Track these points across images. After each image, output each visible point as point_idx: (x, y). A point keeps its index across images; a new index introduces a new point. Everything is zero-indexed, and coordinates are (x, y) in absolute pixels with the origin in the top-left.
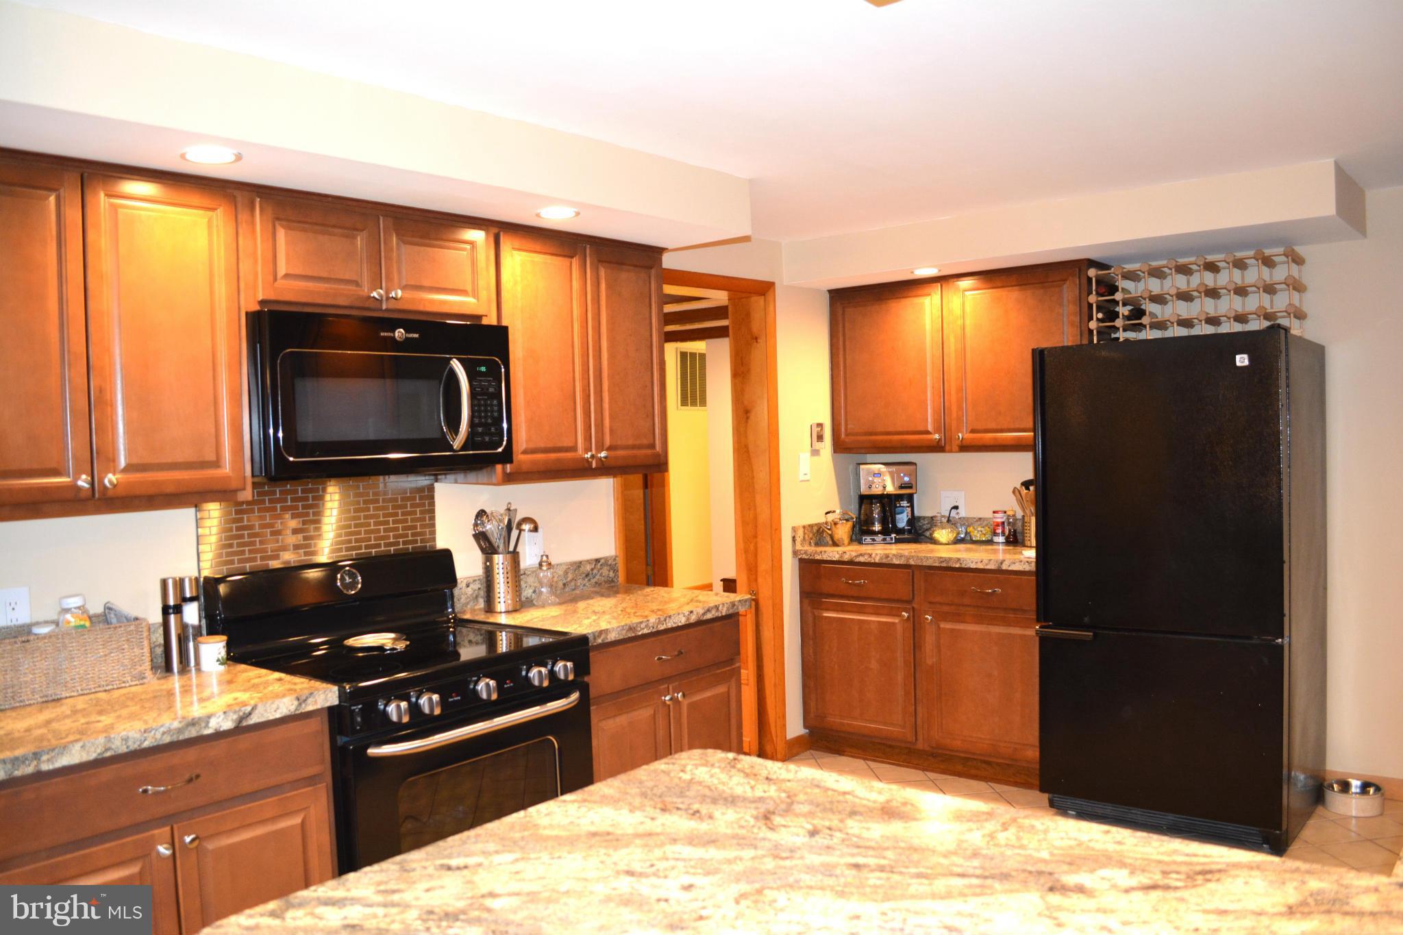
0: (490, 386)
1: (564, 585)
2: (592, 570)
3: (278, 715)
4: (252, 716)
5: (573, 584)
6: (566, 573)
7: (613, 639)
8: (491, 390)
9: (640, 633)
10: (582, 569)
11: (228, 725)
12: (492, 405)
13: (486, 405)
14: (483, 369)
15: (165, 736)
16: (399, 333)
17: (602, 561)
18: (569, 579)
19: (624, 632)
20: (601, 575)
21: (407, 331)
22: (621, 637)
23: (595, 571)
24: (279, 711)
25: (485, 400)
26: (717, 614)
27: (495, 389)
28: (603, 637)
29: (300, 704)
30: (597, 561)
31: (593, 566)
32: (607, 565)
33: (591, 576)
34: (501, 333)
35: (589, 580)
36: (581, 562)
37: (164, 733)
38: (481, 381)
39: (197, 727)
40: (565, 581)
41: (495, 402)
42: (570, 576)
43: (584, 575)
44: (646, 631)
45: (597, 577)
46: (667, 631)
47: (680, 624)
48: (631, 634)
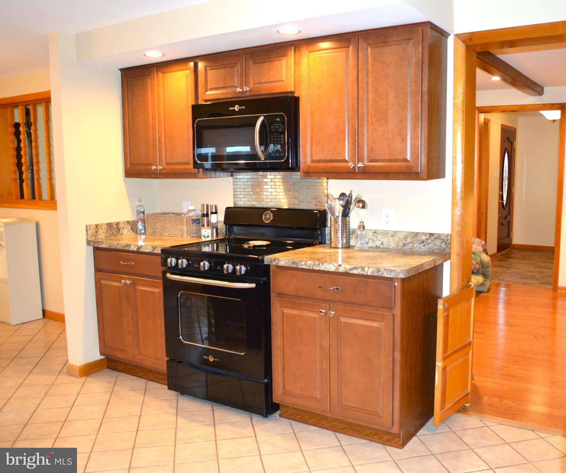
0: (280, 128)
1: (404, 244)
2: (427, 239)
3: (147, 251)
4: (141, 249)
5: (411, 245)
6: (406, 237)
7: (283, 265)
8: (280, 130)
9: (301, 267)
10: (419, 237)
11: (135, 249)
12: (280, 138)
13: (277, 138)
14: (278, 120)
15: (121, 247)
16: (237, 108)
17: (435, 236)
18: (408, 242)
19: (290, 263)
20: (434, 244)
21: (240, 106)
22: (288, 265)
23: (429, 241)
24: (148, 250)
25: (277, 135)
26: (362, 273)
27: (282, 129)
28: (276, 262)
29: (153, 250)
30: (432, 235)
31: (428, 237)
32: (440, 239)
33: (426, 243)
34: (297, 100)
35: (424, 246)
36: (418, 233)
37: (121, 246)
38: (275, 125)
39: (128, 247)
40: (405, 242)
41: (282, 136)
42: (409, 240)
43: (420, 242)
44: (304, 267)
45: (431, 245)
46: (319, 271)
47: (330, 270)
48: (294, 266)
